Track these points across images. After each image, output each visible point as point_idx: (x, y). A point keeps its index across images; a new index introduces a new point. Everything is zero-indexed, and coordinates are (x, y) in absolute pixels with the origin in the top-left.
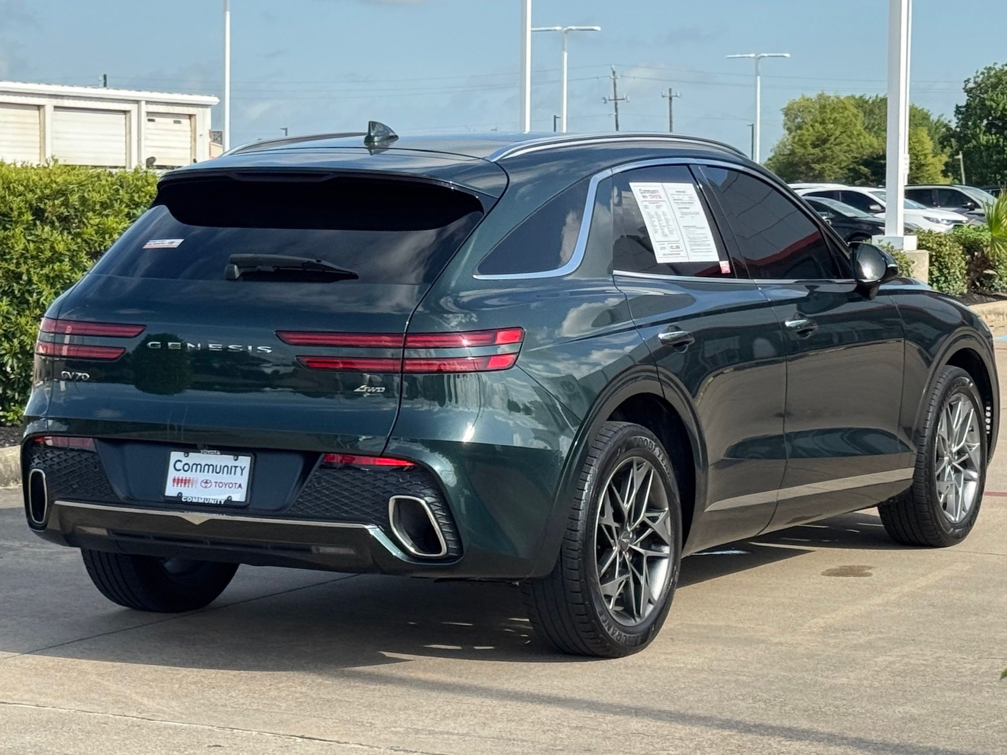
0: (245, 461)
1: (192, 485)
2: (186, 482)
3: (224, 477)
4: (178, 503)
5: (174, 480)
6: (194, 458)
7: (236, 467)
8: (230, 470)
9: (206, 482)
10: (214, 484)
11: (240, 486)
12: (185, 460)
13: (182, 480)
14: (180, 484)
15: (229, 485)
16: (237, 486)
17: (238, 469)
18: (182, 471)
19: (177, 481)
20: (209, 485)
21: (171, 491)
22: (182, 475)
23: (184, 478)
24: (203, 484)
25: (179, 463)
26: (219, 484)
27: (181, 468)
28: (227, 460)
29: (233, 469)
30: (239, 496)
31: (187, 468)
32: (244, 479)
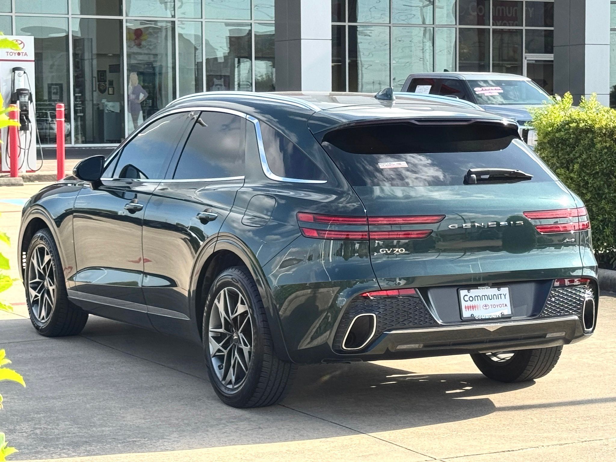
0: (505, 290)
1: (478, 309)
2: (473, 307)
3: (495, 302)
4: (472, 320)
5: (466, 307)
6: (474, 292)
7: (501, 295)
8: (498, 297)
9: (486, 306)
10: (490, 306)
11: (506, 305)
12: (469, 295)
13: (470, 306)
14: (470, 309)
15: (500, 306)
16: (504, 305)
17: (502, 296)
18: (469, 301)
19: (468, 308)
20: (488, 307)
21: (466, 314)
22: (469, 303)
23: (471, 305)
24: (484, 308)
25: (466, 296)
26: (494, 306)
27: (468, 300)
28: (494, 291)
29: (499, 296)
30: (507, 311)
31: (472, 299)
32: (507, 301)
